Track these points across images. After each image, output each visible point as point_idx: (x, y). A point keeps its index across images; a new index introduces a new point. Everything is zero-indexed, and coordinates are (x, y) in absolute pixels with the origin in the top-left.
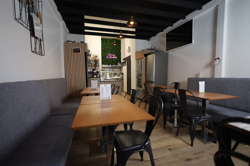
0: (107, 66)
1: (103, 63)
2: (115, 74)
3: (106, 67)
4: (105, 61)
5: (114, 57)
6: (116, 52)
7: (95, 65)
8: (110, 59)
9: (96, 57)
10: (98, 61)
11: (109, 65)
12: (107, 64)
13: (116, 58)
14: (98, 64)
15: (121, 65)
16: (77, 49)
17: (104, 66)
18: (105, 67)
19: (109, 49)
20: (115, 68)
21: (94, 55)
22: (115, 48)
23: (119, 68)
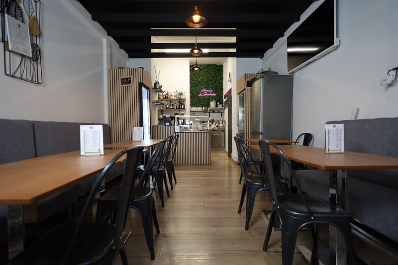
0: (200, 109)
1: (192, 105)
2: (212, 122)
3: (198, 111)
4: (196, 101)
5: (210, 94)
6: (213, 85)
7: (179, 108)
8: (204, 97)
9: (181, 94)
10: (184, 100)
11: (202, 107)
12: (200, 107)
13: (215, 95)
14: (183, 106)
15: (223, 107)
16: (127, 78)
17: (194, 109)
18: (195, 111)
19: (202, 81)
20: (214, 112)
21: (178, 92)
22: (213, 79)
23: (219, 112)
